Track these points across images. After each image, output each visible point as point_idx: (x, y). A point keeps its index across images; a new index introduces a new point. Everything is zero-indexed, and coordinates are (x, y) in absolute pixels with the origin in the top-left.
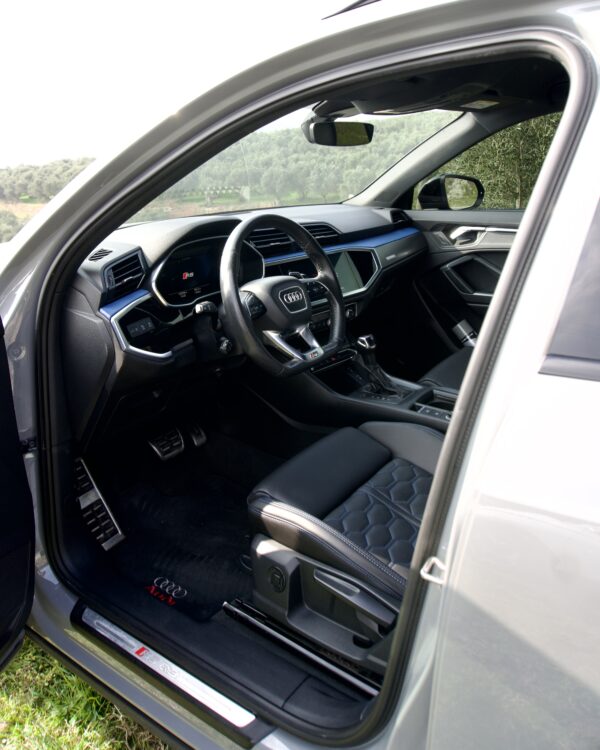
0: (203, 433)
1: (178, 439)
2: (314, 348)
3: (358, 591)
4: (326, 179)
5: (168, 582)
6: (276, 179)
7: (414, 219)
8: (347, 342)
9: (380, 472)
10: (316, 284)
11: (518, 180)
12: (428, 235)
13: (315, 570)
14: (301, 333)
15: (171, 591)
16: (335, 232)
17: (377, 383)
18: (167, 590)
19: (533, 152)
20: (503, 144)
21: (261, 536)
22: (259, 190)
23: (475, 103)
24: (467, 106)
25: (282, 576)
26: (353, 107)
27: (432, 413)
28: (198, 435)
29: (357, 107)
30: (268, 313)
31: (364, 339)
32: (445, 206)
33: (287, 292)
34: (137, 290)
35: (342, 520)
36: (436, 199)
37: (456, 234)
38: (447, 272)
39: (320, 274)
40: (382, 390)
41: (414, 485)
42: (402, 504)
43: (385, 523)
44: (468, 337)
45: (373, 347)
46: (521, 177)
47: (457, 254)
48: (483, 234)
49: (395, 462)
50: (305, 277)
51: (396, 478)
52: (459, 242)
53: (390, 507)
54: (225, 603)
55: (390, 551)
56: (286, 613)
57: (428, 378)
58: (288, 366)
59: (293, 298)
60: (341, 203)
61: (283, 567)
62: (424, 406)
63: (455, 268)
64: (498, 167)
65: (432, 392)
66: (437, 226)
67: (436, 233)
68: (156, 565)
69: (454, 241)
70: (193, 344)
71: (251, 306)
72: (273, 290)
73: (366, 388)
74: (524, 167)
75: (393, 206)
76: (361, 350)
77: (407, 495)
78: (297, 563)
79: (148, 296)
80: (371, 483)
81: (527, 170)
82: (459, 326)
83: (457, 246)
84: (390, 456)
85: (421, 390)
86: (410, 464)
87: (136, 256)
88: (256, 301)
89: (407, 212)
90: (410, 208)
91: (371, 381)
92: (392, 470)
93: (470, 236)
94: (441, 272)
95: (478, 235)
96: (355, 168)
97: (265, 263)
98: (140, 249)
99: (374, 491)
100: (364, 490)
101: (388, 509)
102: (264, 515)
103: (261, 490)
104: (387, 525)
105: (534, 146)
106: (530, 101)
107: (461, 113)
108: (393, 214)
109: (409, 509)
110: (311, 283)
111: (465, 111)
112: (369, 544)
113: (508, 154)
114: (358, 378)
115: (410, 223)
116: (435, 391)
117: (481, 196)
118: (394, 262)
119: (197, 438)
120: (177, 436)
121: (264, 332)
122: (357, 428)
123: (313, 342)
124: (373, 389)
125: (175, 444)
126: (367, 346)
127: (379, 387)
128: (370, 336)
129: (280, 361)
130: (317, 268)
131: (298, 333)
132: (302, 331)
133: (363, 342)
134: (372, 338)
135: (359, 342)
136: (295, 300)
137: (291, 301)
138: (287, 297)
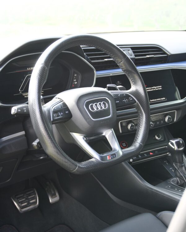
0: (57, 194)
1: (35, 198)
2: (115, 150)
10: (127, 96)
14: (107, 137)
16: (165, 53)
17: (181, 178)
28: (53, 195)
31: (174, 142)
33: (93, 102)
39: (133, 88)
45: (181, 149)
50: (120, 89)
70: (26, 135)
72: (80, 99)
91: (177, 176)
119: (52, 197)
120: (34, 196)
121: (71, 133)
122: (155, 215)
123: (115, 145)
124: (178, 183)
125: (31, 202)
126: (176, 148)
127: (183, 182)
128: (180, 140)
129: (75, 160)
130: (131, 82)
131: (104, 136)
132: (108, 134)
133: (172, 144)
134: (181, 142)
135: (170, 144)
136: (100, 109)
137: (95, 109)
138: (92, 106)
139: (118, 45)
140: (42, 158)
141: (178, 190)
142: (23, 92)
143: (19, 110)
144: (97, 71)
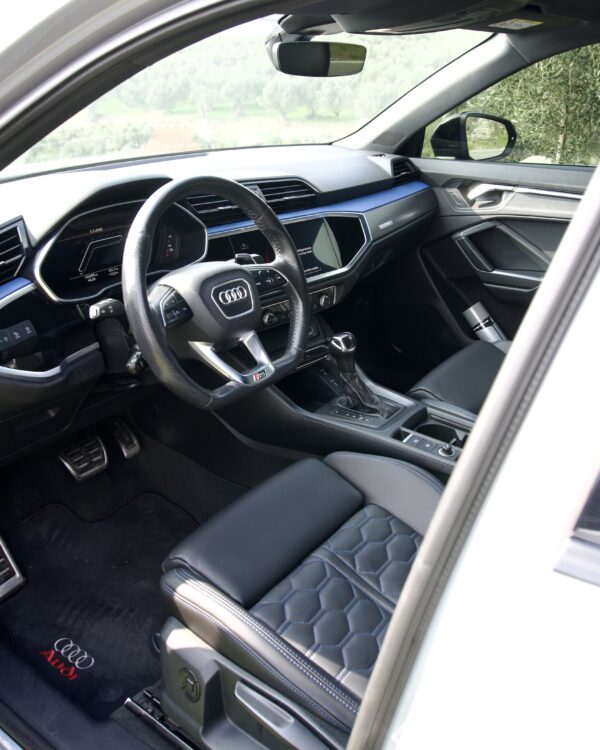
0: (135, 442)
1: (100, 452)
2: (262, 364)
3: (292, 720)
4: (340, 93)
5: (72, 645)
6: (283, 91)
7: (423, 170)
8: (322, 335)
9: (344, 528)
10: (272, 274)
11: (564, 110)
12: (439, 192)
13: (239, 684)
14: (245, 342)
15: (74, 659)
16: (312, 191)
17: (353, 395)
18: (69, 657)
19: (585, 78)
20: (550, 66)
21: (175, 621)
22: (260, 104)
23: (508, 22)
24: (498, 25)
25: (195, 683)
26: (334, 22)
27: (421, 445)
28: (129, 444)
29: (338, 22)
30: (194, 319)
31: (340, 339)
32: (463, 155)
33: (224, 288)
34: (14, 278)
35: (284, 603)
36: (452, 144)
37: (475, 192)
38: (461, 242)
39: (279, 259)
40: (361, 406)
41: (388, 548)
42: (369, 576)
43: (343, 608)
44: (482, 325)
45: (352, 349)
46: (567, 107)
47: (474, 219)
48: (512, 195)
49: (368, 511)
50: (258, 261)
51: (365, 538)
52: (478, 203)
53: (352, 581)
54: (129, 700)
55: (344, 652)
56: (201, 730)
57: (423, 387)
58: (219, 394)
59: (233, 296)
60: (330, 144)
61: (197, 673)
62: (412, 433)
63: (471, 237)
64: (542, 94)
65: (425, 411)
66: (451, 181)
67: (449, 190)
68: (61, 620)
69: (472, 203)
70: (100, 349)
71: (168, 310)
72: (204, 285)
73: (340, 401)
74: (573, 95)
75: (396, 153)
76: (335, 353)
77: (377, 562)
78: (216, 668)
79: (29, 288)
80: (332, 544)
81: (576, 100)
82: (472, 309)
83: (476, 209)
84: (362, 502)
85: (411, 408)
86: (387, 513)
87: (14, 231)
88: (178, 302)
89: (413, 160)
90: (418, 155)
91: (347, 394)
92: (363, 523)
93: (494, 196)
94: (452, 242)
95: (504, 195)
96: (375, 81)
97: (209, 234)
98: (21, 219)
99: (333, 557)
100: (319, 555)
101: (349, 585)
102: (177, 598)
103: (181, 556)
104: (345, 610)
105: (587, 70)
106: (585, 22)
107: (490, 34)
108: (396, 165)
109: (378, 583)
110: (264, 272)
111: (496, 31)
112: (317, 640)
113: (555, 78)
114: (332, 383)
115: (417, 176)
116: (429, 410)
117: (511, 144)
118: (389, 230)
119: (127, 448)
120: (97, 449)
121: (190, 343)
122: (322, 460)
123: (261, 356)
124: (348, 404)
125: (95, 460)
126: (343, 348)
127: (357, 402)
128: (347, 335)
129: (206, 388)
130: (275, 249)
131: (242, 342)
132: (247, 338)
133: (338, 343)
134: (350, 338)
135: (333, 342)
136: (236, 299)
137: (230, 301)
138: (223, 296)
139: (240, 182)
140: (133, 386)
141: (351, 415)
142: (85, 273)
143: (103, 312)
144: (208, 227)
